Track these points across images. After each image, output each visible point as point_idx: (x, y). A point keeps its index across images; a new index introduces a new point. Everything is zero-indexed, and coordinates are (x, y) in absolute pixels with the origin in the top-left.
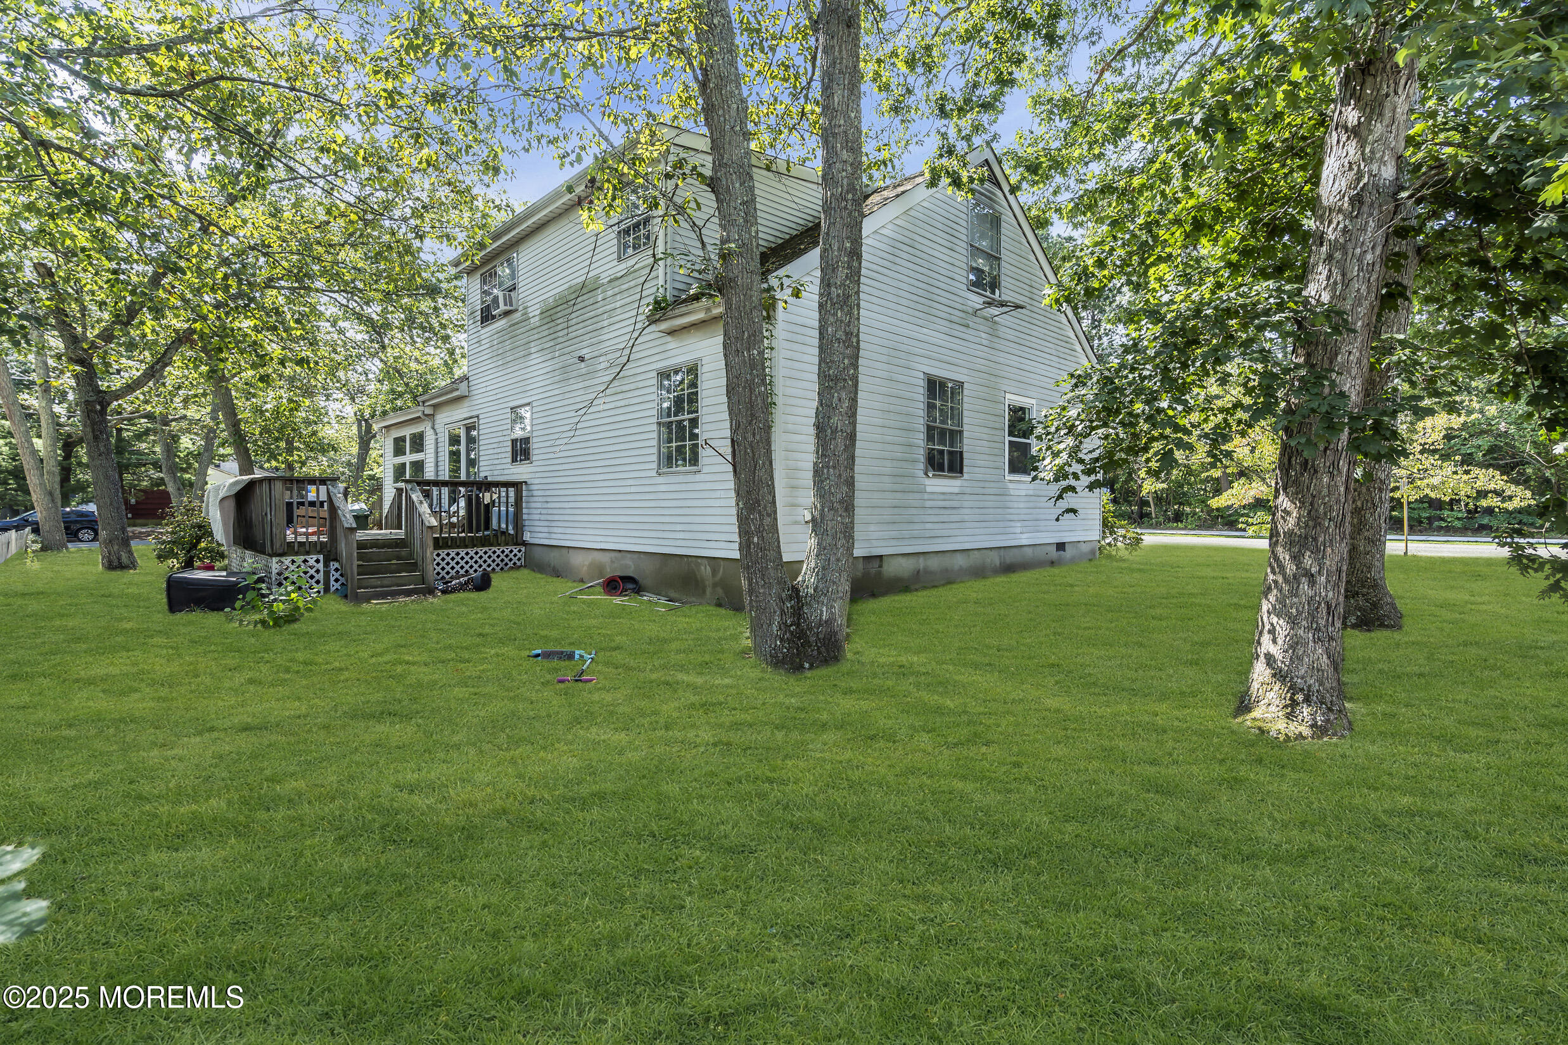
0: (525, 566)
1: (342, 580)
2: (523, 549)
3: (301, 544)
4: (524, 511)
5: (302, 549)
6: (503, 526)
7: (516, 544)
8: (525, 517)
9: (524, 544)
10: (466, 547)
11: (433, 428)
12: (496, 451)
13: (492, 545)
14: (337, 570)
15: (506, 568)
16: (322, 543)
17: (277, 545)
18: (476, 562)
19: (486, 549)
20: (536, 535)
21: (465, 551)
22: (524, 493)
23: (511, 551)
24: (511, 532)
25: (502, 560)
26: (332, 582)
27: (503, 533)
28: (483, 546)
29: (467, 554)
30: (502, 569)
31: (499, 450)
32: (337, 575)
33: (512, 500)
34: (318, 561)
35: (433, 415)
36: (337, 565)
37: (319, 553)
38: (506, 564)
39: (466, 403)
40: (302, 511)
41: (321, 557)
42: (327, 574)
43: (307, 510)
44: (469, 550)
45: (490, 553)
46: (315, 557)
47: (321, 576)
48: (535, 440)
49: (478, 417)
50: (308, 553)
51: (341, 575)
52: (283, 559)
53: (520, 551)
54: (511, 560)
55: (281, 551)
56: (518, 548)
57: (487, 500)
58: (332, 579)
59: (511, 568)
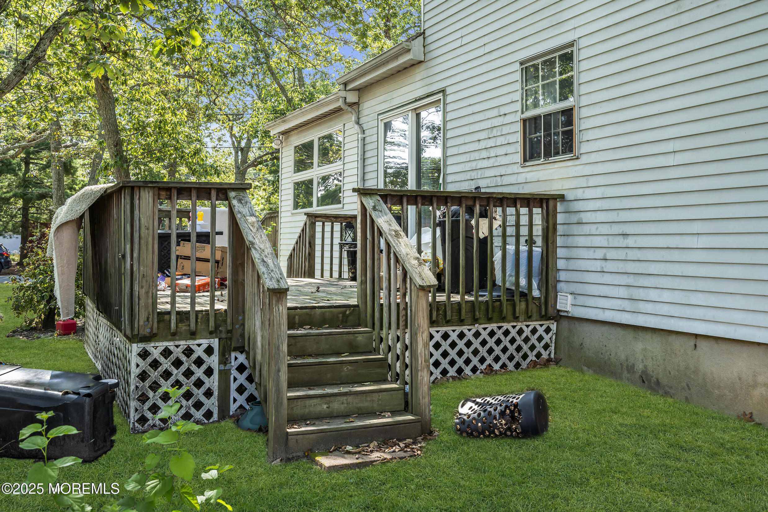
0: (557, 362)
1: (251, 388)
2: (554, 327)
3: (183, 316)
4: (560, 252)
5: (183, 327)
6: (523, 282)
7: (546, 317)
8: (561, 264)
9: (559, 317)
10: (461, 322)
11: (358, 123)
12: (482, 145)
13: (503, 319)
14: (241, 368)
15: (524, 364)
16: (217, 313)
17: (142, 316)
18: (476, 352)
19: (493, 326)
20: (581, 300)
21: (459, 329)
22: (560, 218)
23: (534, 331)
24: (536, 293)
25: (519, 349)
26: (234, 394)
27: (523, 295)
28: (490, 320)
29: (461, 336)
30: (517, 365)
31: (491, 143)
32: (242, 379)
33: (538, 231)
34: (209, 351)
35: (357, 104)
36: (242, 358)
37: (212, 334)
38: (525, 357)
39: (419, 73)
40: (185, 249)
41: (215, 343)
42: (224, 375)
43: (194, 249)
44: (465, 329)
45: (499, 334)
46: (205, 342)
47: (213, 382)
48: (584, 112)
49: (443, 91)
50: (193, 335)
51: (250, 379)
52: (150, 347)
53: (548, 330)
54: (533, 348)
55: (146, 331)
56: (546, 323)
57: (483, 231)
58: (234, 386)
59: (534, 365)
